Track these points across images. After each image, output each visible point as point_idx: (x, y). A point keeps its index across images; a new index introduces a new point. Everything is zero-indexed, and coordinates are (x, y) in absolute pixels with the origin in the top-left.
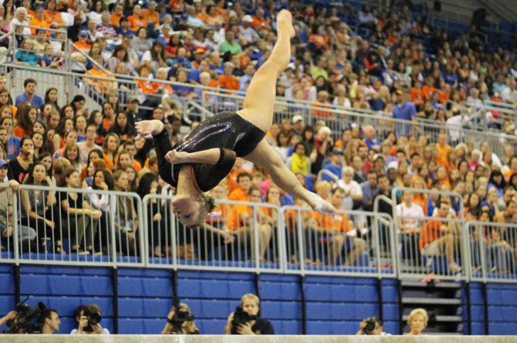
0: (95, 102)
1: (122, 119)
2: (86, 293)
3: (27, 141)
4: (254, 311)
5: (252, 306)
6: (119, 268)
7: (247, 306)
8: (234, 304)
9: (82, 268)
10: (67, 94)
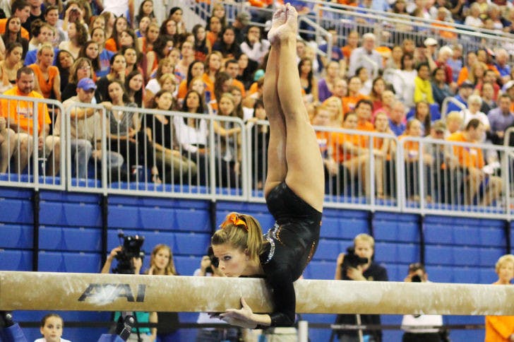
0: (196, 15)
1: (229, 36)
2: (181, 228)
3: (119, 58)
4: (368, 254)
5: (366, 249)
6: (218, 201)
7: (360, 249)
8: (345, 245)
9: (177, 200)
10: (166, 6)
